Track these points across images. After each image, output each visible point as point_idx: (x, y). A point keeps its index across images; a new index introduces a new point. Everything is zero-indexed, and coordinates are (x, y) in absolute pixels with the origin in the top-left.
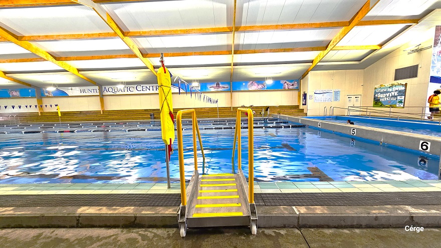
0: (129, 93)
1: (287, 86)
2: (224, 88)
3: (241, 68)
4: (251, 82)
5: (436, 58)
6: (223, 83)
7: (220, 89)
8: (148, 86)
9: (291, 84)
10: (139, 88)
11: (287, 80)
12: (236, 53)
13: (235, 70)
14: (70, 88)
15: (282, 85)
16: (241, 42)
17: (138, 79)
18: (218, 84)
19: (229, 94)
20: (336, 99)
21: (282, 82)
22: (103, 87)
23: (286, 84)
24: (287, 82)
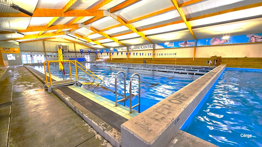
0: (139, 49)
2: (190, 44)
3: (198, 30)
4: (214, 39)
7: (187, 46)
8: (146, 46)
9: (260, 37)
10: (143, 47)
11: (255, 34)
12: (188, 20)
13: (194, 32)
14: (118, 48)
15: (248, 38)
16: (190, 12)
17: (141, 43)
18: (186, 42)
19: (194, 48)
21: (248, 36)
22: (129, 47)
23: (253, 38)
24: (255, 36)
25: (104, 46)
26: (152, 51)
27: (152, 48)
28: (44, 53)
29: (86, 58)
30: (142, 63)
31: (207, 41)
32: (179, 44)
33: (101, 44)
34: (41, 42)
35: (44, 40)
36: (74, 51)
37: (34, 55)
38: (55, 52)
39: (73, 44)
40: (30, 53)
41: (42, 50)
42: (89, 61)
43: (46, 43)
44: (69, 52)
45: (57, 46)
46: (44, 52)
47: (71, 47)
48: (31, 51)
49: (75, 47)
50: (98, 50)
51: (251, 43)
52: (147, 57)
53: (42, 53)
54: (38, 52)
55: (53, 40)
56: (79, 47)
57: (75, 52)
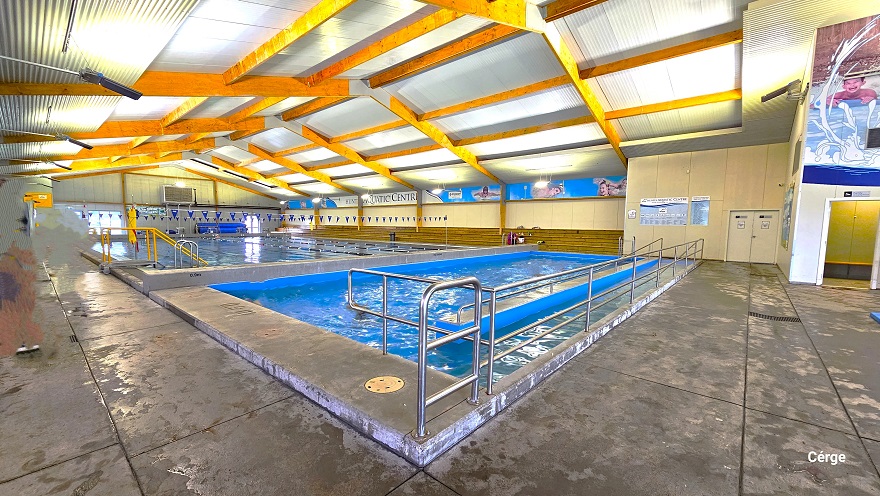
0: (386, 204)
1: (606, 189)
2: (494, 195)
5: (823, 114)
6: (492, 188)
7: (488, 198)
8: (403, 193)
9: (616, 185)
10: (395, 197)
11: (607, 178)
14: (338, 198)
17: (385, 187)
18: (486, 190)
19: (500, 206)
20: (697, 220)
21: (596, 181)
23: (604, 185)
24: (608, 182)
25: (297, 191)
26: (415, 208)
27: (415, 202)
28: (121, 208)
29: (248, 223)
30: (386, 239)
31: (525, 188)
32: (473, 194)
33: (289, 184)
34: (117, 178)
35: (124, 172)
36: (212, 203)
37: (91, 215)
38: (155, 206)
39: (210, 185)
40: (80, 206)
41: (119, 199)
42: (256, 231)
43: (130, 179)
44: (196, 205)
45: (161, 188)
46: (123, 204)
47: (204, 193)
48: (84, 202)
49: (215, 192)
50: (282, 203)
51: (601, 197)
52: (400, 224)
53: (118, 207)
54: (104, 204)
55: (150, 172)
56: (228, 194)
57: (217, 206)
